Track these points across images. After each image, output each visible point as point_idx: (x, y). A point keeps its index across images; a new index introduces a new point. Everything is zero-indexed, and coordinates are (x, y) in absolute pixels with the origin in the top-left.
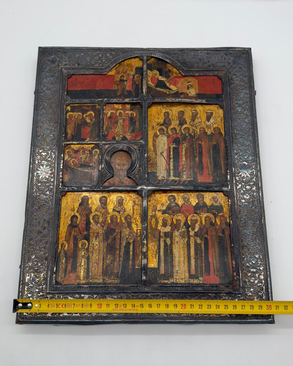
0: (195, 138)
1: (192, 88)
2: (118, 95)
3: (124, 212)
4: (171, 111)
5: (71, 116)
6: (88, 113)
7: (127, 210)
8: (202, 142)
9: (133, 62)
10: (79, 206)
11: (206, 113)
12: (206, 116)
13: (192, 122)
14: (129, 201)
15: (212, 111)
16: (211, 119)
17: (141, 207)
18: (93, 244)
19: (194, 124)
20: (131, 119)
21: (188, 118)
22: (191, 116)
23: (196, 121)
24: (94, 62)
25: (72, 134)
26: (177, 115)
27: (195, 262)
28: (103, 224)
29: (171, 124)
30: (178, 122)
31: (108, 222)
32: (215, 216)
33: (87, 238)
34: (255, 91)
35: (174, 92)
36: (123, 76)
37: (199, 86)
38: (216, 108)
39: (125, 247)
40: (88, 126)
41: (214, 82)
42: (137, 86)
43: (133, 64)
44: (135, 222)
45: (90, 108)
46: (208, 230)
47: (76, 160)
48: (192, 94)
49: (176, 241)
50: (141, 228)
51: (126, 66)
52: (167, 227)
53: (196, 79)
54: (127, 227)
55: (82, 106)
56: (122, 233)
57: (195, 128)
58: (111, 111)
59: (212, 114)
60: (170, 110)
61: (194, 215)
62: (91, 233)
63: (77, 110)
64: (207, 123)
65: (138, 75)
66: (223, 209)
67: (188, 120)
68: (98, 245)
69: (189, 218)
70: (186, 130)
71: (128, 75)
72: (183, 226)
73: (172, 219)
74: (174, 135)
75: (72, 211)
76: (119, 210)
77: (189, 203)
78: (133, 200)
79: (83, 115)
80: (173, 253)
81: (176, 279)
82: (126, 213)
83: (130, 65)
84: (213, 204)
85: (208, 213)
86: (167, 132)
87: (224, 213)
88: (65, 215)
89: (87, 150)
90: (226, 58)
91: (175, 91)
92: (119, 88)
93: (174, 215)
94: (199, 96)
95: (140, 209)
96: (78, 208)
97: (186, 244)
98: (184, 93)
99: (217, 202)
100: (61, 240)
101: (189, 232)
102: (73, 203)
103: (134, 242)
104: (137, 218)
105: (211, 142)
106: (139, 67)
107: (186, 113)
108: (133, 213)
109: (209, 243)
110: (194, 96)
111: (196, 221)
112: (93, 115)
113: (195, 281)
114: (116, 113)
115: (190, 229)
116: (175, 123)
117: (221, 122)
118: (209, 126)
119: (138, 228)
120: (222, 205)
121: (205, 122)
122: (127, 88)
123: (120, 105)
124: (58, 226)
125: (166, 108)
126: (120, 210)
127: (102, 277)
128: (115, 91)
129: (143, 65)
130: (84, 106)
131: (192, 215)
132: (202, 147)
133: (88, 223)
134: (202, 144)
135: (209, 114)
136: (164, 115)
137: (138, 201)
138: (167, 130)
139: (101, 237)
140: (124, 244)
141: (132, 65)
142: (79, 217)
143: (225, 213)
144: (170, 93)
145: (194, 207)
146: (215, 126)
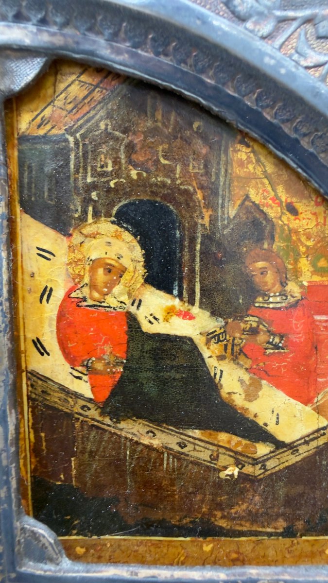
35: (291, 459)
91: (304, 451)
144: (248, 469)
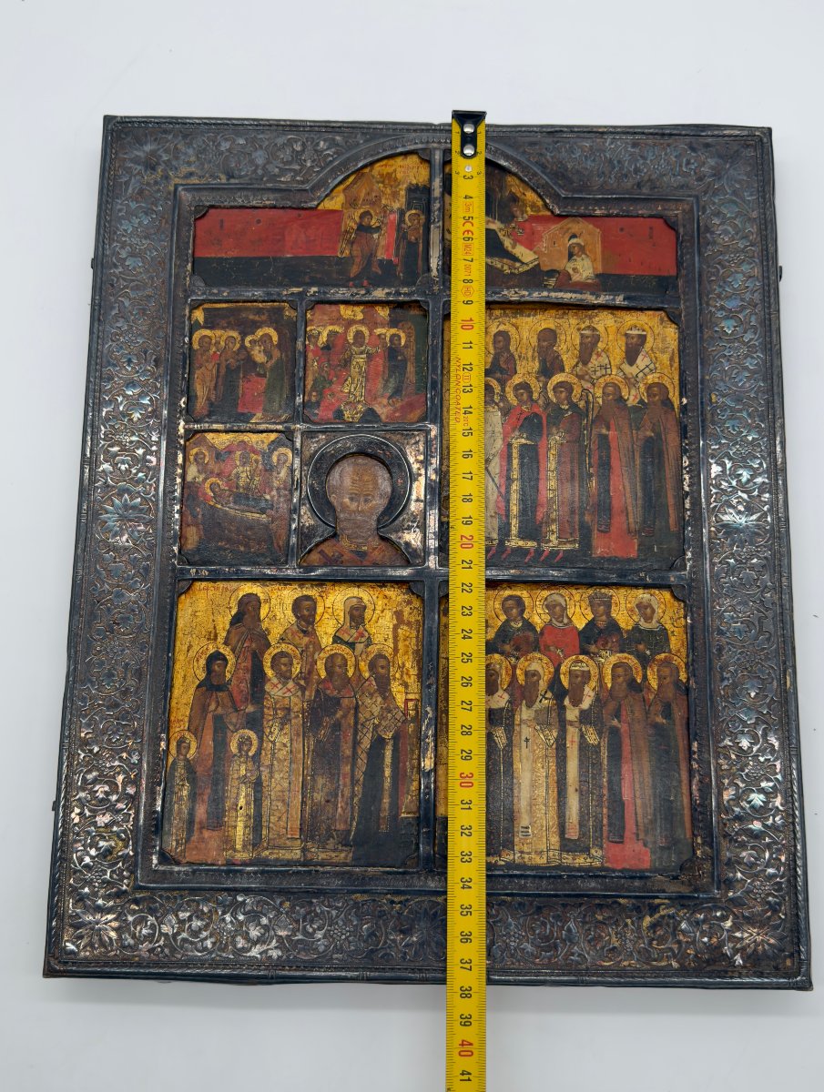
0: (587, 416)
1: (583, 256)
2: (352, 275)
3: (367, 646)
4: (517, 329)
5: (207, 340)
6: (260, 333)
7: (378, 639)
8: (608, 429)
9: (399, 169)
10: (232, 624)
11: (624, 338)
12: (623, 348)
13: (580, 365)
14: (382, 612)
15: (644, 331)
16: (640, 357)
17: (418, 632)
18: (271, 742)
19: (587, 373)
20: (393, 352)
21: (570, 353)
22: (578, 347)
23: (594, 362)
24: (277, 167)
25: (208, 399)
26: (534, 341)
27: (581, 801)
28: (302, 682)
29: (516, 373)
30: (537, 365)
31: (320, 676)
32: (645, 662)
33: (255, 723)
34: (781, 267)
36: (367, 213)
37: (604, 247)
38: (657, 320)
39: (368, 754)
40: (259, 375)
41: (651, 238)
42: (412, 246)
43: (399, 175)
44: (402, 676)
45: (264, 317)
46: (620, 705)
47: (221, 483)
48: (581, 275)
49: (523, 738)
50: (417, 696)
51: (378, 182)
52: (496, 695)
53: (597, 227)
54: (375, 691)
55: (239, 310)
56: (361, 709)
57: (589, 385)
58: (331, 328)
59: (643, 339)
60: (513, 325)
61: (581, 657)
62: (269, 708)
63: (224, 323)
64: (626, 367)
65: (414, 211)
66: (667, 640)
67: (569, 360)
68: (289, 745)
69: (563, 669)
70: (561, 392)
71: (385, 212)
72: (546, 692)
73: (514, 668)
74: (524, 408)
75: (208, 639)
76: (351, 640)
77: (566, 621)
78: (394, 610)
79: (243, 340)
80: (515, 775)
81: (522, 852)
82: (373, 650)
83: (389, 179)
84: (637, 624)
85: (622, 652)
86: (503, 397)
87: (670, 652)
88: (188, 651)
89: (255, 452)
90: (692, 161)
92: (355, 253)
93: (518, 659)
94: (605, 281)
95: (417, 637)
96: (229, 632)
97: (554, 746)
98: (558, 272)
99: (651, 618)
100: (178, 729)
101: (562, 708)
102: (211, 617)
103: (396, 738)
104: (408, 665)
105: (638, 429)
106: (417, 184)
107: (563, 337)
108: (396, 650)
109: (624, 745)
110: (590, 281)
111: (586, 676)
112: (275, 338)
113: (577, 861)
114: (346, 332)
115: (567, 702)
116: (526, 370)
117: (671, 366)
118: (632, 380)
119: (410, 696)
120: (665, 629)
121: (622, 367)
122: (381, 255)
123: (358, 309)
124: (166, 686)
125: (500, 320)
126: (357, 638)
127: (299, 841)
128: (343, 263)
129: (431, 180)
130: (247, 309)
131: (574, 657)
132: (609, 447)
133: (258, 677)
134: (610, 437)
135: (635, 340)
136: (495, 342)
137: (410, 614)
138: (503, 390)
139: (297, 722)
140: (366, 743)
141: (396, 179)
142: (231, 658)
143: (673, 652)
145: (581, 633)
146: (651, 379)
